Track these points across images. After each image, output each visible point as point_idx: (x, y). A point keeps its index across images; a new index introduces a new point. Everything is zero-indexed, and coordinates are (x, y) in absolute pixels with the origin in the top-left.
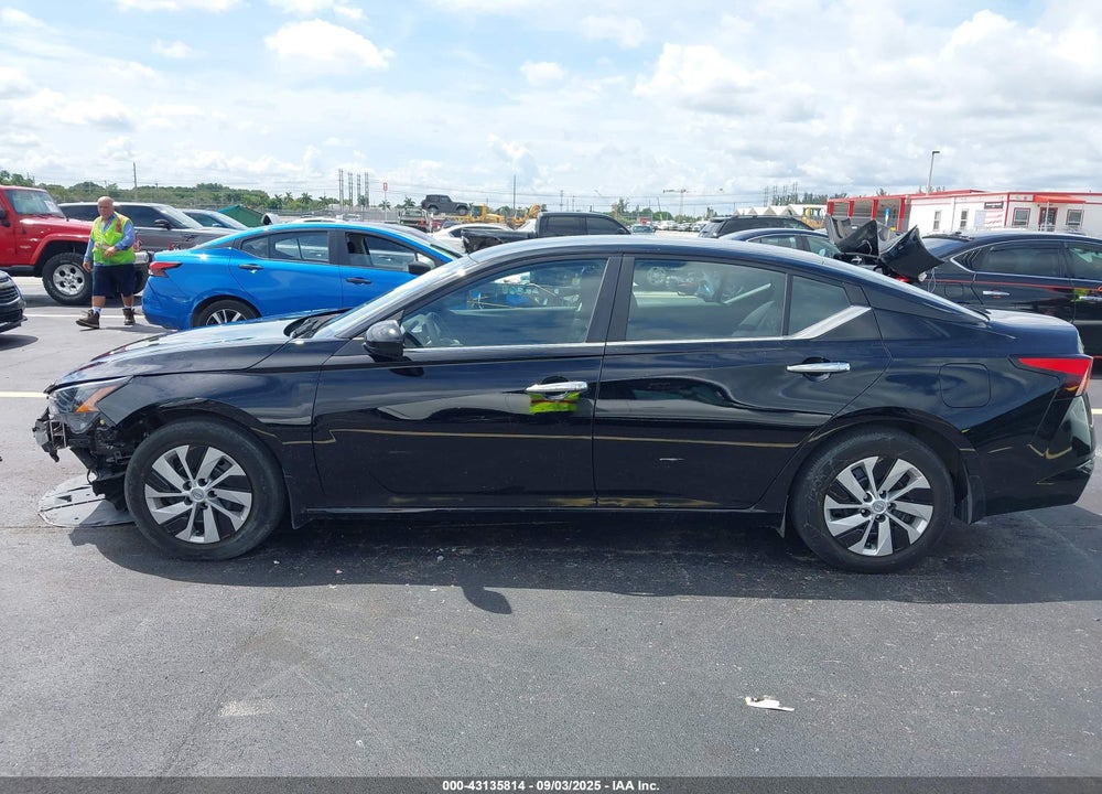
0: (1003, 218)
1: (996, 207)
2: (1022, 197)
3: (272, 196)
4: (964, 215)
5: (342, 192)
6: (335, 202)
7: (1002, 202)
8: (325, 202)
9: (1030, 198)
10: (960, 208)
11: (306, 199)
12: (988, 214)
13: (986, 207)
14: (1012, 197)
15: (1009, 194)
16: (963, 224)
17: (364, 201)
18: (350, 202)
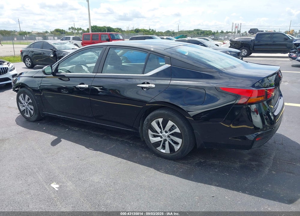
3: (213, 32)
5: (232, 29)
6: (231, 32)
8: (227, 32)
11: (222, 32)
17: (239, 32)
18: (235, 32)
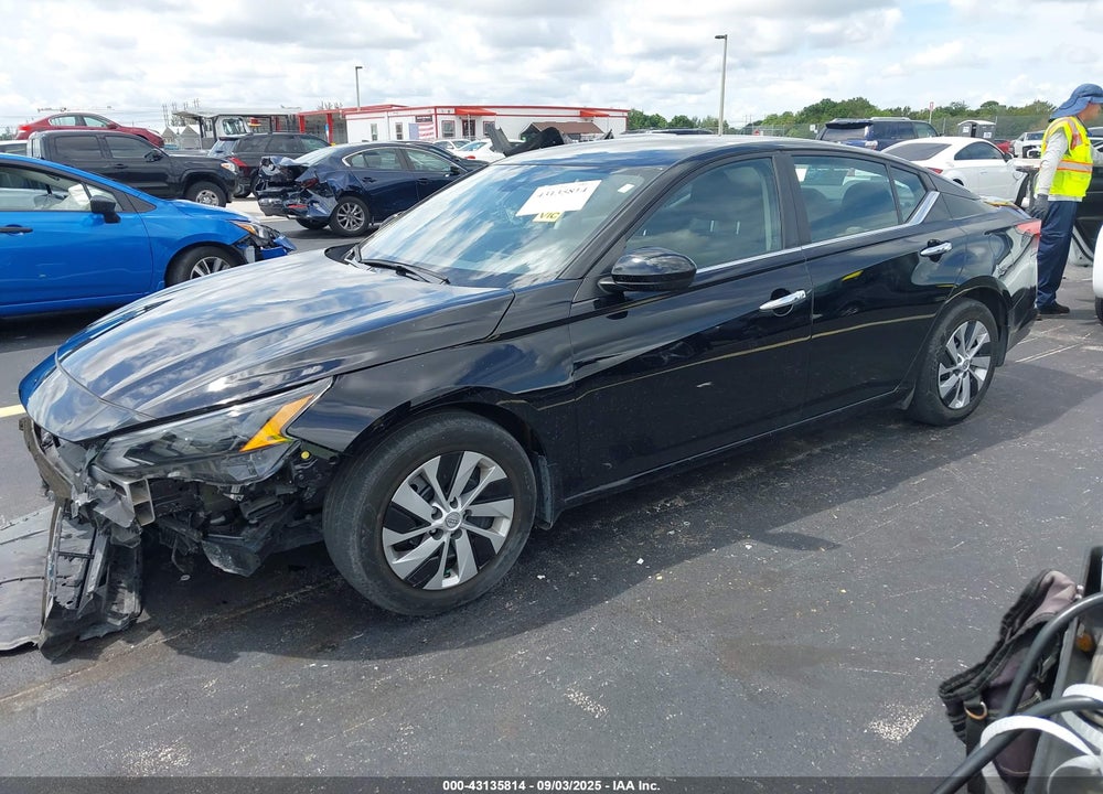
0: (434, 131)
1: (426, 120)
2: (446, 111)
4: (399, 128)
7: (431, 116)
9: (453, 111)
10: (394, 122)
12: (420, 127)
13: (417, 120)
14: (439, 111)
15: (435, 108)
16: (400, 137)
